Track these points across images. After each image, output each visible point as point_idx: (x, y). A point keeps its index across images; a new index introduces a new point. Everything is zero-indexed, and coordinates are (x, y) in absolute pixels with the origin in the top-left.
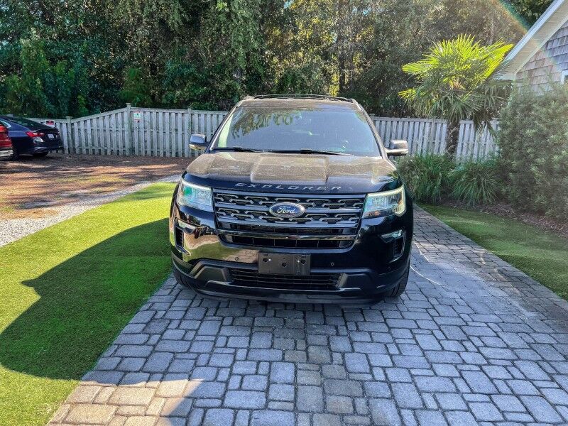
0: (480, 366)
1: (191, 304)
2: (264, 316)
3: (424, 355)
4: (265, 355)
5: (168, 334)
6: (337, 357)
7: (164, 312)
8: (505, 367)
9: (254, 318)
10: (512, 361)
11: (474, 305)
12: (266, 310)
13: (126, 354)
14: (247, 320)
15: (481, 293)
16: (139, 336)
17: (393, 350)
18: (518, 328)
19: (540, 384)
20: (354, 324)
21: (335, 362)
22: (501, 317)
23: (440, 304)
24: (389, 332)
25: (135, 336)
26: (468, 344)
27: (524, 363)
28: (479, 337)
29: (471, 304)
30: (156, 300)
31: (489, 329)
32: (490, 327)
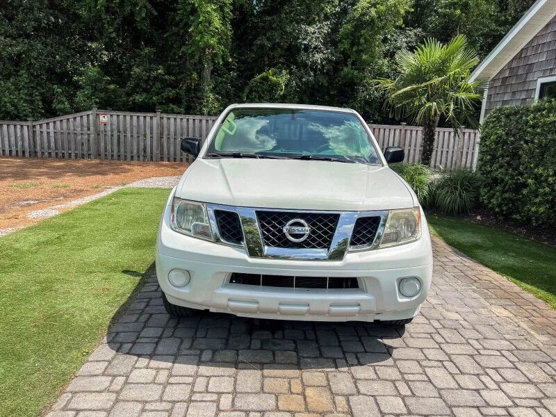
0: (506, 408)
1: (163, 333)
2: (249, 348)
3: (441, 397)
4: (253, 402)
5: (136, 376)
6: (340, 400)
7: (130, 345)
8: (533, 408)
9: (238, 351)
10: (539, 400)
11: (481, 328)
12: (251, 339)
13: (80, 406)
14: (229, 355)
15: (484, 313)
16: (99, 379)
17: (404, 390)
18: (535, 357)
20: (354, 356)
21: (339, 409)
22: (513, 342)
23: (444, 327)
24: (395, 366)
25: (94, 379)
26: (485, 379)
27: (553, 401)
28: (495, 369)
29: (477, 327)
30: (121, 329)
31: (504, 359)
32: (504, 356)
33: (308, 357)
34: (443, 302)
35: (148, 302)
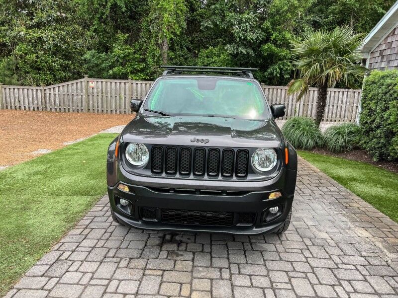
1: (97, 244)
2: (157, 258)
7: (70, 253)
9: (148, 260)
11: (344, 247)
12: (161, 250)
14: (141, 263)
16: (39, 279)
20: (237, 266)
23: (313, 245)
24: (268, 276)
26: (338, 289)
28: (349, 281)
29: (340, 245)
30: (67, 240)
31: (358, 272)
33: (200, 267)
34: (317, 224)
35: (93, 219)
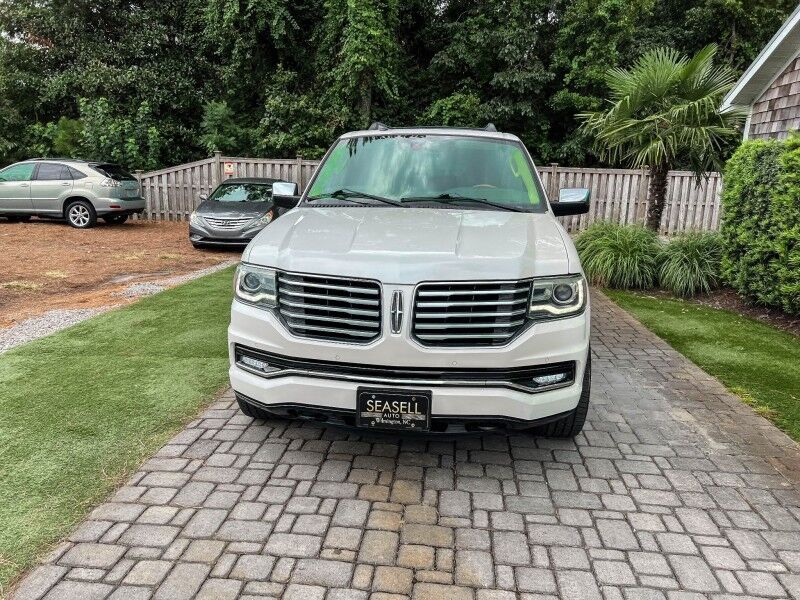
0: (625, 513)
1: (253, 421)
2: (346, 439)
3: (551, 497)
4: (333, 490)
5: (215, 460)
6: (431, 495)
7: (214, 432)
8: (661, 516)
9: (332, 441)
10: (673, 508)
13: (153, 483)
15: (657, 416)
16: (175, 460)
17: (510, 489)
18: (696, 465)
19: (701, 540)
20: (466, 453)
21: (425, 501)
22: (677, 449)
24: (511, 466)
26: (617, 485)
27: (689, 511)
29: (638, 431)
30: (209, 416)
31: (653, 465)
32: (655, 462)
33: (411, 452)
